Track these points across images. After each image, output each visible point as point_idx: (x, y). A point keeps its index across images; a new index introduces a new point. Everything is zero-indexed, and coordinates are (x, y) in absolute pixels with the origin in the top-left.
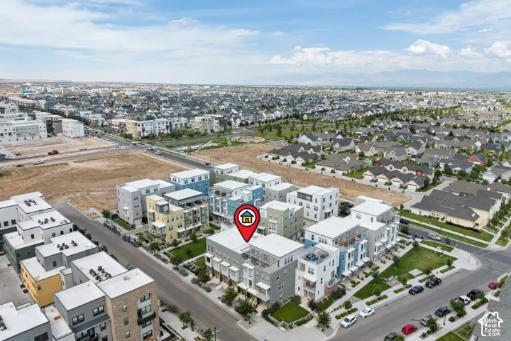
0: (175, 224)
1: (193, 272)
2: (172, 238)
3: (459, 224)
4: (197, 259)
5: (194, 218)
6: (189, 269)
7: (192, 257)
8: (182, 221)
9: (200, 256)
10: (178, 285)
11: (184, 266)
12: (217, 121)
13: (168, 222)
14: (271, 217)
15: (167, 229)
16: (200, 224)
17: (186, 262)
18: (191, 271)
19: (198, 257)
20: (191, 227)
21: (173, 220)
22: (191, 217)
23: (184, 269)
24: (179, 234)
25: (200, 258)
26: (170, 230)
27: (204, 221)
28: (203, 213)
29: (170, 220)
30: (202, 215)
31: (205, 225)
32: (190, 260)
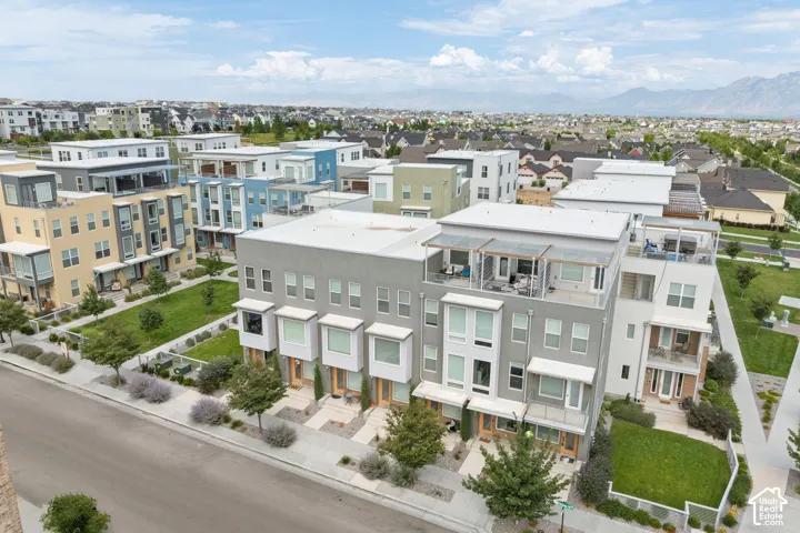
0: (85, 243)
1: (190, 383)
2: (75, 292)
3: (741, 221)
4: (190, 343)
5: (146, 227)
6: (166, 376)
7: (166, 338)
8: (109, 236)
9: (200, 331)
10: (136, 440)
11: (145, 369)
12: (147, 115)
13: (57, 233)
14: (407, 196)
15: (56, 260)
16: (167, 249)
17: (149, 356)
18: (181, 381)
19: (191, 335)
20: (142, 257)
21: (75, 230)
22: (139, 227)
23: (146, 376)
24: (101, 276)
25: (200, 339)
26: (66, 263)
27: (180, 241)
28: (177, 215)
29: (66, 228)
30: (173, 222)
31: (184, 255)
32: (164, 348)
